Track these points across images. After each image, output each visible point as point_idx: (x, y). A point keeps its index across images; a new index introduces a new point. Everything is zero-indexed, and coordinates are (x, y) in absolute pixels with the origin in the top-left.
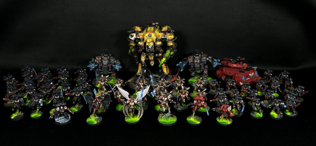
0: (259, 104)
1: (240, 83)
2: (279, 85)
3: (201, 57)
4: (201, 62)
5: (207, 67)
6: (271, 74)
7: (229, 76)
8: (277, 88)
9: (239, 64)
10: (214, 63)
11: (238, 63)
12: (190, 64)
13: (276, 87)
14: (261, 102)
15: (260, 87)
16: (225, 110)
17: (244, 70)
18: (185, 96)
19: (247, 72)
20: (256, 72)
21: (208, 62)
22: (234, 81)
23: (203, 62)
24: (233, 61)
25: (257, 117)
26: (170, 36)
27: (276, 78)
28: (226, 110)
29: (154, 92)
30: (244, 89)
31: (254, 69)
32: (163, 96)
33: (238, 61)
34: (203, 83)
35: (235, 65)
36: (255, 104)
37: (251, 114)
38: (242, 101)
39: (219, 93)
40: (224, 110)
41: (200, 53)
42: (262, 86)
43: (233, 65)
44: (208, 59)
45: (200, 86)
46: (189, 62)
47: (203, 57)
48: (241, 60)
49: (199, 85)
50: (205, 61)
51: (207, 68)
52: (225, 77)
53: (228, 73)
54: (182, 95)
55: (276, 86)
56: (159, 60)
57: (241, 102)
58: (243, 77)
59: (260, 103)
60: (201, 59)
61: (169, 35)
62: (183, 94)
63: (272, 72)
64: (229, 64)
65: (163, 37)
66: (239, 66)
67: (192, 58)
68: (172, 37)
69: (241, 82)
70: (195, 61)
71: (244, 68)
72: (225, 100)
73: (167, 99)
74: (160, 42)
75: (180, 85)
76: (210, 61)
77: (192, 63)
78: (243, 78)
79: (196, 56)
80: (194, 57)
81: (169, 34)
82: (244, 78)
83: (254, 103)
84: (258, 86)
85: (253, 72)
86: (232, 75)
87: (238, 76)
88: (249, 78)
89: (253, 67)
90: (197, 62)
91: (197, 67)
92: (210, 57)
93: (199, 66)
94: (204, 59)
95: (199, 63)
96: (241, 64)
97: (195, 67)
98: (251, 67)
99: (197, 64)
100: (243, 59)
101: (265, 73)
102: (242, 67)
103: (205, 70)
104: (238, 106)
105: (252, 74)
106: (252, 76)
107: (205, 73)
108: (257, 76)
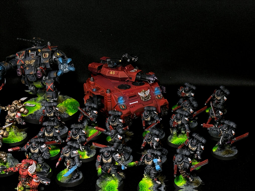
0: (110, 160)
2: (186, 119)
3: (41, 52)
5: (53, 75)
6: (193, 94)
10: (62, 66)
15: (148, 121)
19: (133, 87)
20: (156, 89)
22: (95, 106)
23: (44, 64)
24: (110, 63)
28: (25, 173)
31: (149, 81)
34: (22, 110)
35: (112, 73)
36: (102, 159)
37: (97, 181)
38: (75, 152)
39: (44, 134)
40: (20, 171)
44: (54, 57)
45: (14, 116)
46: (17, 63)
48: (129, 60)
49: (12, 115)
51: (54, 78)
53: (93, 90)
57: (73, 154)
59: (112, 158)
60: (39, 58)
63: (194, 88)
67: (24, 55)
70: (27, 62)
71: (131, 78)
72: (42, 149)
77: (22, 65)
78: (121, 101)
79: (32, 50)
80: (27, 52)
82: (123, 101)
83: (100, 157)
84: (144, 119)
85: (148, 88)
86: (99, 94)
87: (111, 95)
88: (137, 102)
89: (148, 78)
90: (30, 63)
91: (30, 75)
92: (58, 54)
93: (33, 72)
94: (46, 56)
95: (33, 67)
96: (125, 71)
97: (26, 74)
98: (145, 77)
99: (30, 68)
100: (133, 59)
101: (181, 91)
102: (128, 77)
103: (49, 81)
104: (68, 163)
105: (146, 93)
106: (146, 96)
107: (48, 88)
108: (158, 98)
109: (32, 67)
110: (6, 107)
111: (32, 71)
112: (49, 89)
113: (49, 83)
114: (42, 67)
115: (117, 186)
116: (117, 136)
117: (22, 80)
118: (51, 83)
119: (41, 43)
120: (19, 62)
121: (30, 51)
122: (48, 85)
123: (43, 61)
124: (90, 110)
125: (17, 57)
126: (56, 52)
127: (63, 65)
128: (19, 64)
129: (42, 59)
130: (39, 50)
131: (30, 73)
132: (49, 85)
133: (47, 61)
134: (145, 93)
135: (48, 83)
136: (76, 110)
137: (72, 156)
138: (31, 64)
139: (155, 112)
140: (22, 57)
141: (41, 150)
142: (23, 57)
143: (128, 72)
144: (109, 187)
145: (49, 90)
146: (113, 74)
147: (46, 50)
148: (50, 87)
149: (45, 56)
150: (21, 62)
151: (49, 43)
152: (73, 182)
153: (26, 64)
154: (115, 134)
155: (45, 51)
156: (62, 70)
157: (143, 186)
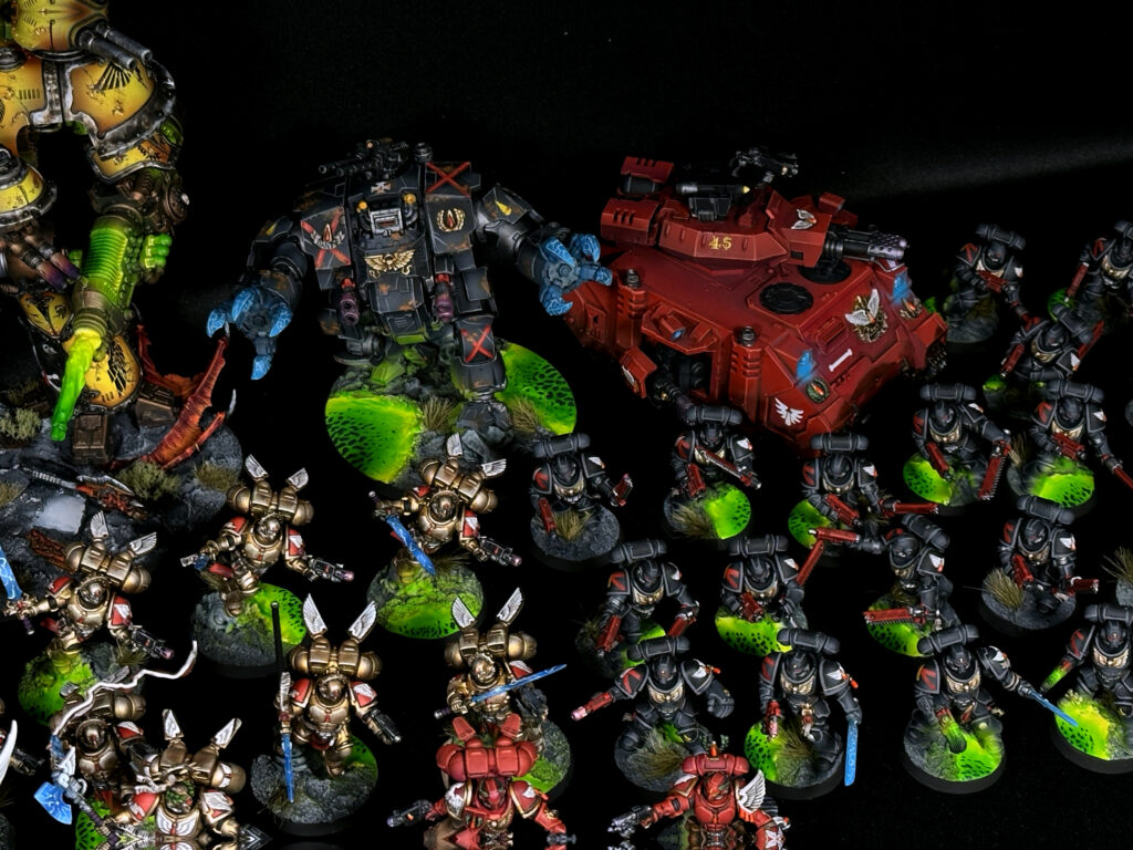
0: (975, 680)
1: (782, 408)
2: (1100, 415)
3: (420, 204)
4: (427, 261)
5: (479, 289)
6: (1019, 271)
7: (679, 354)
8: (1085, 437)
9: (761, 225)
10: (552, 268)
11: (746, 220)
12: (325, 284)
13: (1076, 432)
14: (987, 663)
15: (950, 444)
16: (716, 811)
17: (804, 271)
18: (352, 710)
19: (825, 295)
20: (897, 284)
21: (486, 246)
22: (735, 419)
23: (447, 256)
24: (702, 200)
25: (961, 778)
26: (111, 94)
27: (1065, 332)
28: (726, 816)
29: (63, 780)
30: (822, 491)
31: (884, 259)
32: (161, 794)
33: (742, 203)
34: (480, 500)
35: (720, 244)
36: (944, 686)
37: (909, 749)
38: (838, 674)
40: (705, 810)
41: (408, 168)
42: (965, 430)
43: (704, 245)
44: (483, 222)
46: (310, 261)
47: (436, 207)
48: (768, 179)
50: (465, 246)
51: (485, 304)
52: (646, 366)
53: (670, 336)
54: (319, 710)
55: (1074, 425)
56: (33, 310)
57: (830, 683)
58: (806, 357)
59: (982, 667)
60: (419, 230)
61: (100, 87)
62: (330, 701)
64: (675, 235)
65: (40, 118)
66: (759, 246)
67: (340, 227)
68: (134, 92)
69: (791, 405)
70: (375, 262)
71: (800, 256)
73: (203, 818)
74: (28, 184)
75: (272, 551)
76: (511, 237)
77: (344, 270)
78: (806, 367)
79: (376, 202)
80: (351, 210)
81: (98, 72)
82: (809, 368)
83: (935, 674)
84: (930, 438)
85: (872, 285)
86: (704, 348)
87: (763, 352)
88: (849, 353)
89: (877, 250)
90: (394, 264)
91: (401, 313)
92: (503, 207)
93: (413, 301)
94: (454, 226)
95: (408, 278)
96: (773, 230)
97: (380, 312)
98: (860, 248)
99: (394, 285)
100: (785, 169)
101: (969, 262)
102: (785, 252)
103: (472, 321)
104: (808, 714)
105: (869, 307)
106: (872, 320)
107: (475, 352)
108: (910, 314)
109: (403, 279)
110: (405, 499)
111: (410, 299)
112: (479, 352)
113: (474, 329)
114: (446, 271)
115: (996, 760)
116: (927, 558)
117: (323, 323)
118: (483, 328)
119: (399, 160)
120: (325, 260)
121: (363, 205)
122: (471, 340)
123: (440, 245)
124: (722, 441)
125: (312, 241)
126: (492, 199)
127: (558, 265)
128: (328, 268)
129: (433, 237)
130: (410, 198)
131: (403, 308)
132: (477, 339)
133: (464, 245)
134: (867, 310)
135: (472, 329)
136: (566, 406)
137: (828, 691)
138: (400, 270)
139: (973, 405)
140: (338, 237)
141: (693, 687)
142: (343, 237)
143: (784, 230)
144: (968, 769)
145: (476, 356)
146: (726, 248)
147: (448, 197)
148: (482, 346)
149: (448, 226)
150: (336, 259)
151: (424, 154)
152: (829, 776)
153: (372, 268)
154: (915, 554)
155: (440, 200)
156: (558, 283)
157: (1082, 738)
